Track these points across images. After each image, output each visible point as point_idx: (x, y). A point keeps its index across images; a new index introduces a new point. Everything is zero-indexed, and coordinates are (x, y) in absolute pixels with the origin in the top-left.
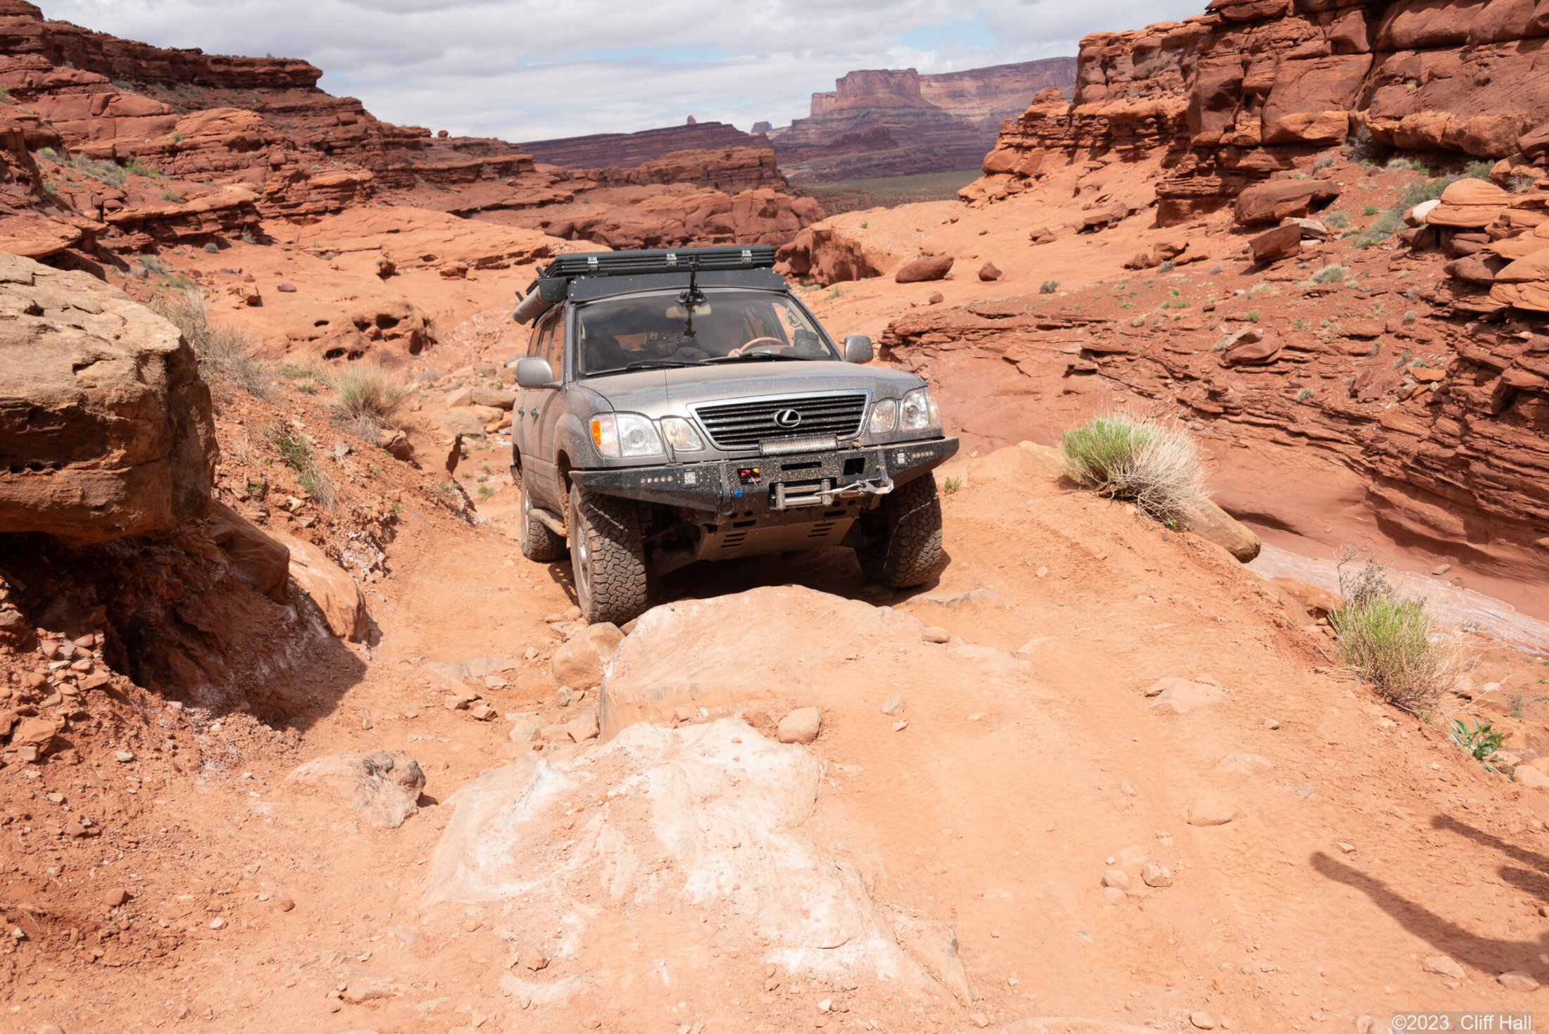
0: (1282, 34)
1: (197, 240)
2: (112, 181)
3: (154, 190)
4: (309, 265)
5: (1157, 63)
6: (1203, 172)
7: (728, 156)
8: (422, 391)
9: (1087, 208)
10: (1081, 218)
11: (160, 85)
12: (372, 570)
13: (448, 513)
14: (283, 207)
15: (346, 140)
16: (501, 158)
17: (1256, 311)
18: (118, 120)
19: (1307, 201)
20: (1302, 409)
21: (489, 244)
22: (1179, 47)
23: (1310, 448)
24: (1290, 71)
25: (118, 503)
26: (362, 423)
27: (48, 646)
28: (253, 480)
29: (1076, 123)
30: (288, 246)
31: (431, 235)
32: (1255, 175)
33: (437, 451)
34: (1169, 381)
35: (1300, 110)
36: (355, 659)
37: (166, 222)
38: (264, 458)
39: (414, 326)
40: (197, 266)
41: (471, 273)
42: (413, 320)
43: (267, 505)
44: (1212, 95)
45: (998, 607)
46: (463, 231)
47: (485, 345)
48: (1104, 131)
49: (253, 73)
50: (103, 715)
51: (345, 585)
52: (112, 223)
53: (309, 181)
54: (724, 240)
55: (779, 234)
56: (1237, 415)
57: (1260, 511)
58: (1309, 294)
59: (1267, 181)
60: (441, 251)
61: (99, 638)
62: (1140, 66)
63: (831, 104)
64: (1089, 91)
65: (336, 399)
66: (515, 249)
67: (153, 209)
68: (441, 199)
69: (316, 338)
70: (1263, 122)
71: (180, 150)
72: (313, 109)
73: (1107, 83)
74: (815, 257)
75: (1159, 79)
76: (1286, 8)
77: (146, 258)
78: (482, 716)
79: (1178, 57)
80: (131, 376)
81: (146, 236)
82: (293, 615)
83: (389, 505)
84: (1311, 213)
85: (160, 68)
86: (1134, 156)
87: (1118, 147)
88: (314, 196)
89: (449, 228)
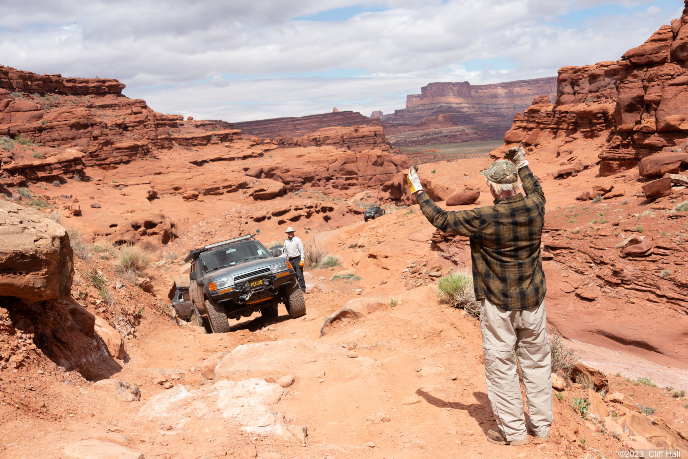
0: (664, 72)
1: (49, 179)
2: (7, 147)
3: (29, 152)
4: (109, 193)
5: (603, 83)
6: (625, 146)
7: (356, 131)
8: (167, 265)
9: (562, 164)
10: (556, 169)
11: (36, 94)
12: (128, 335)
13: (167, 318)
14: (97, 160)
15: (135, 122)
16: (223, 132)
17: (641, 227)
18: (13, 113)
19: (678, 164)
20: (664, 282)
21: (212, 181)
22: (614, 75)
23: (668, 304)
24: (671, 92)
25: (44, 287)
26: (129, 274)
27: (19, 333)
28: (82, 291)
29: (557, 115)
30: (98, 182)
31: (179, 176)
32: (654, 149)
33: (165, 288)
34: (592, 265)
35: (677, 113)
36: (118, 365)
37: (34, 169)
38: (86, 284)
39: (165, 227)
40: (48, 194)
41: (201, 197)
42: (165, 224)
43: (87, 302)
44: (627, 104)
45: (389, 349)
46: (198, 173)
47: (206, 239)
48: (573, 120)
49: (88, 86)
50: (34, 359)
51: (116, 336)
52: (5, 170)
53: (113, 146)
54: (351, 179)
55: (384, 176)
56: (629, 285)
57: (639, 340)
58: (670, 217)
59: (660, 152)
60: (184, 185)
61: (32, 335)
62: (593, 85)
63: (416, 101)
64: (564, 98)
65: (118, 262)
66: (227, 184)
67: (27, 163)
68: (187, 155)
69: (110, 234)
70: (656, 119)
71: (44, 129)
72: (119, 106)
73: (574, 94)
74: (404, 189)
75: (604, 92)
76: (666, 58)
77: (21, 189)
78: (168, 387)
79: (614, 81)
80: (51, 244)
81: (23, 177)
82: (95, 343)
83: (138, 309)
84: (682, 171)
85: (38, 85)
86: (591, 135)
87: (582, 130)
88: (115, 154)
89: (190, 172)
